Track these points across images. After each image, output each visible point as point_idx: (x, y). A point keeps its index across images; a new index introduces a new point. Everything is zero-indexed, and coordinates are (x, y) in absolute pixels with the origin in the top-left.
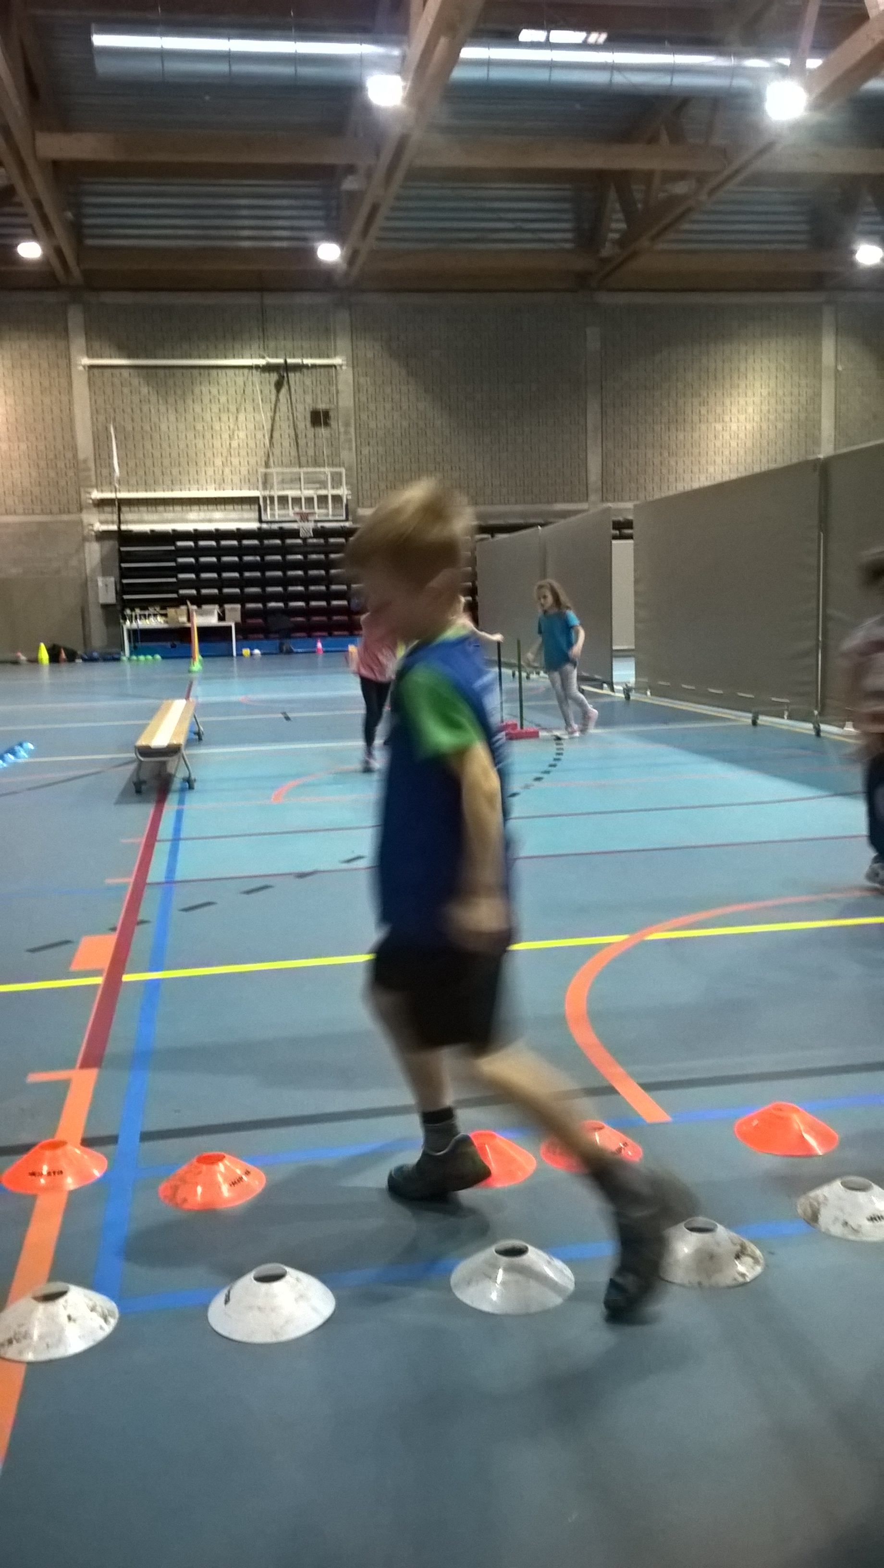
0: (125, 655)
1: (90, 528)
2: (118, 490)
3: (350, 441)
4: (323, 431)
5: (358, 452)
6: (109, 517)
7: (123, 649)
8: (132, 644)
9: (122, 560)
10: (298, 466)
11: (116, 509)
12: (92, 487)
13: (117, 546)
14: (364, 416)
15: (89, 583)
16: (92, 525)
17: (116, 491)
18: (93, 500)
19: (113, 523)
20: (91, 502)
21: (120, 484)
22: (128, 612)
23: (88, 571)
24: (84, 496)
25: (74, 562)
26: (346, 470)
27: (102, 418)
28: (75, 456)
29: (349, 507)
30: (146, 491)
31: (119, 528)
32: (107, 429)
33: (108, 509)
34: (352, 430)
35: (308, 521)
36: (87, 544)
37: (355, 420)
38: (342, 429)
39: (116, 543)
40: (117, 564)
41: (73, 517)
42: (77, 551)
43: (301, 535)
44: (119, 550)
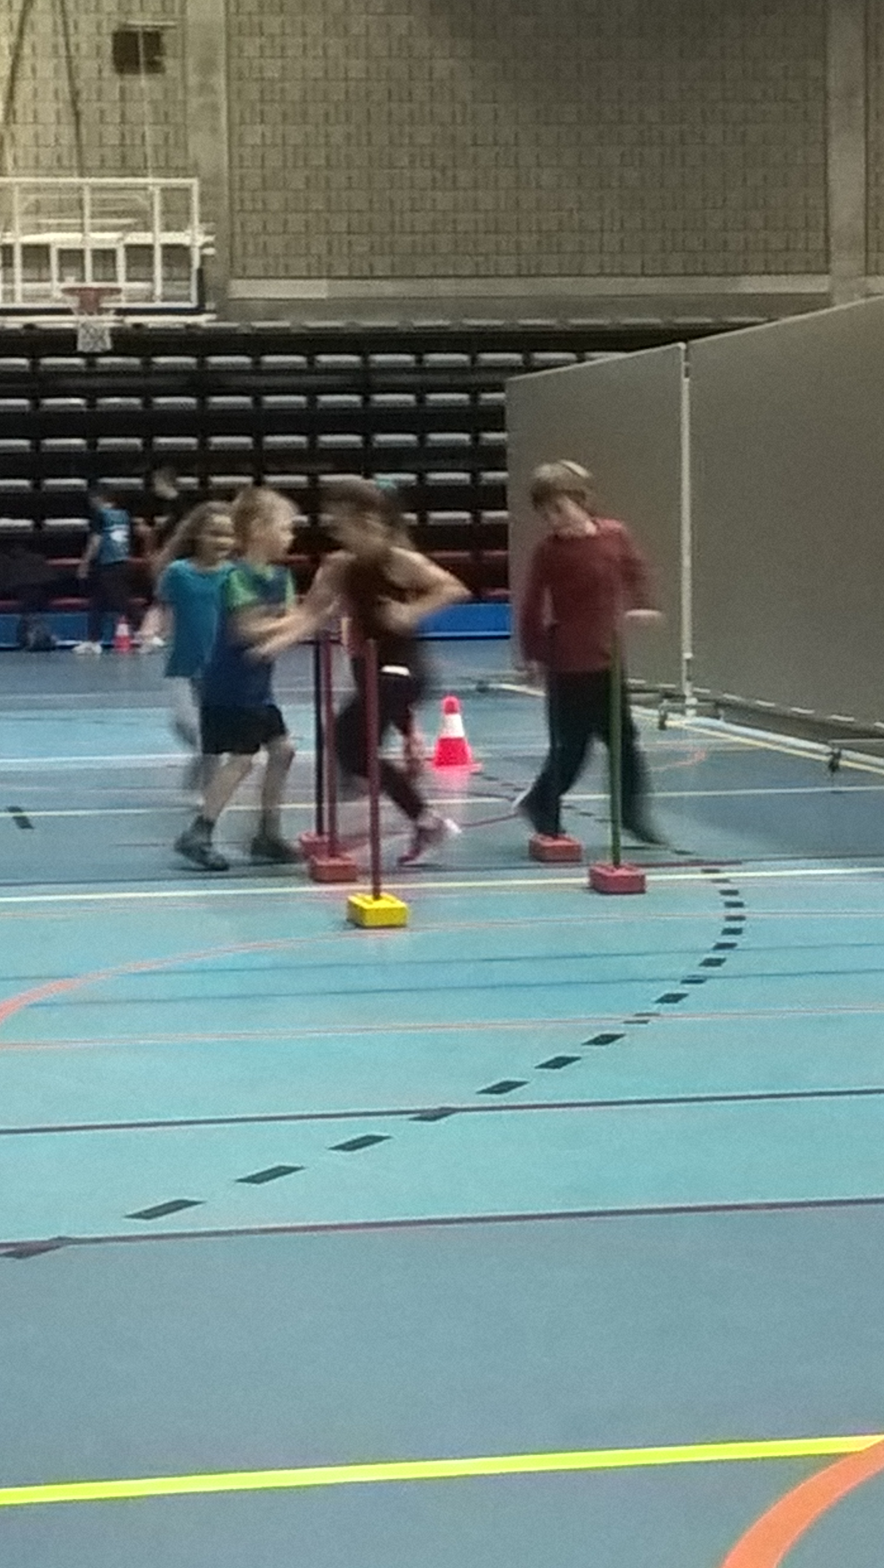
3: (214, 108)
4: (143, 81)
5: (235, 141)
10: (76, 173)
14: (251, 48)
26: (204, 182)
29: (207, 277)
34: (220, 81)
35: (101, 311)
37: (229, 57)
38: (193, 80)
43: (80, 348)
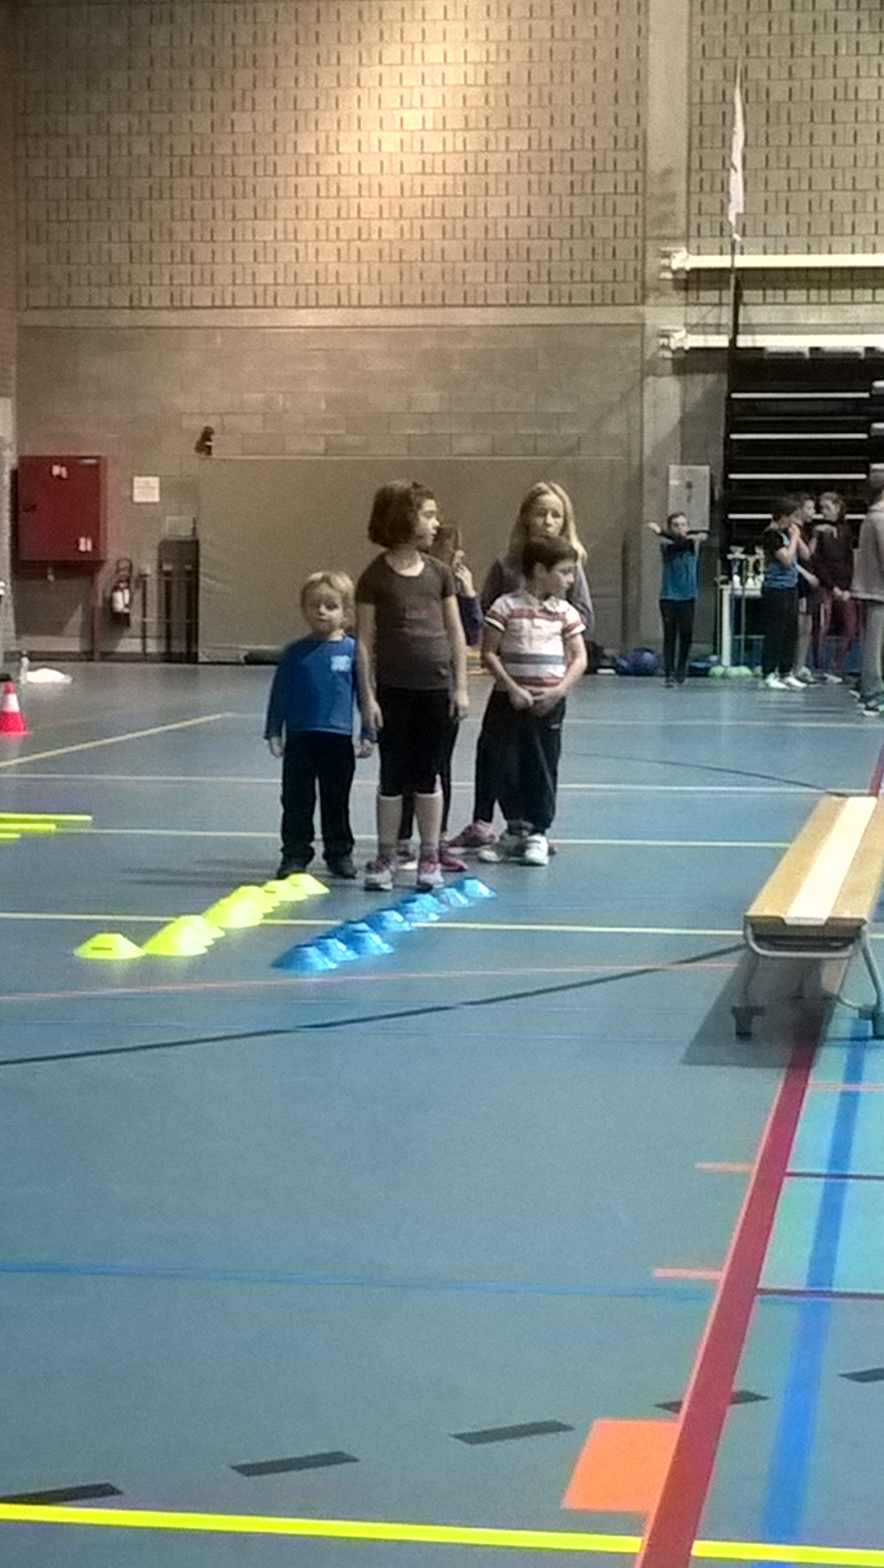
0: (719, 663)
1: (664, 341)
2: (738, 250)
6: (711, 316)
7: (717, 649)
8: (742, 637)
9: (733, 426)
11: (729, 296)
12: (674, 239)
13: (725, 387)
15: (647, 478)
16: (666, 335)
17: (733, 253)
18: (674, 272)
19: (718, 329)
20: (669, 275)
21: (744, 235)
22: (737, 553)
23: (647, 451)
24: (653, 263)
25: (615, 427)
27: (713, 72)
28: (642, 167)
30: (809, 251)
31: (733, 341)
32: (725, 99)
33: (711, 296)
36: (650, 379)
39: (725, 377)
40: (722, 433)
41: (625, 315)
42: (625, 397)
44: (729, 398)
